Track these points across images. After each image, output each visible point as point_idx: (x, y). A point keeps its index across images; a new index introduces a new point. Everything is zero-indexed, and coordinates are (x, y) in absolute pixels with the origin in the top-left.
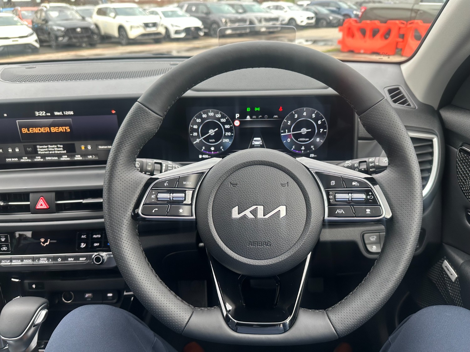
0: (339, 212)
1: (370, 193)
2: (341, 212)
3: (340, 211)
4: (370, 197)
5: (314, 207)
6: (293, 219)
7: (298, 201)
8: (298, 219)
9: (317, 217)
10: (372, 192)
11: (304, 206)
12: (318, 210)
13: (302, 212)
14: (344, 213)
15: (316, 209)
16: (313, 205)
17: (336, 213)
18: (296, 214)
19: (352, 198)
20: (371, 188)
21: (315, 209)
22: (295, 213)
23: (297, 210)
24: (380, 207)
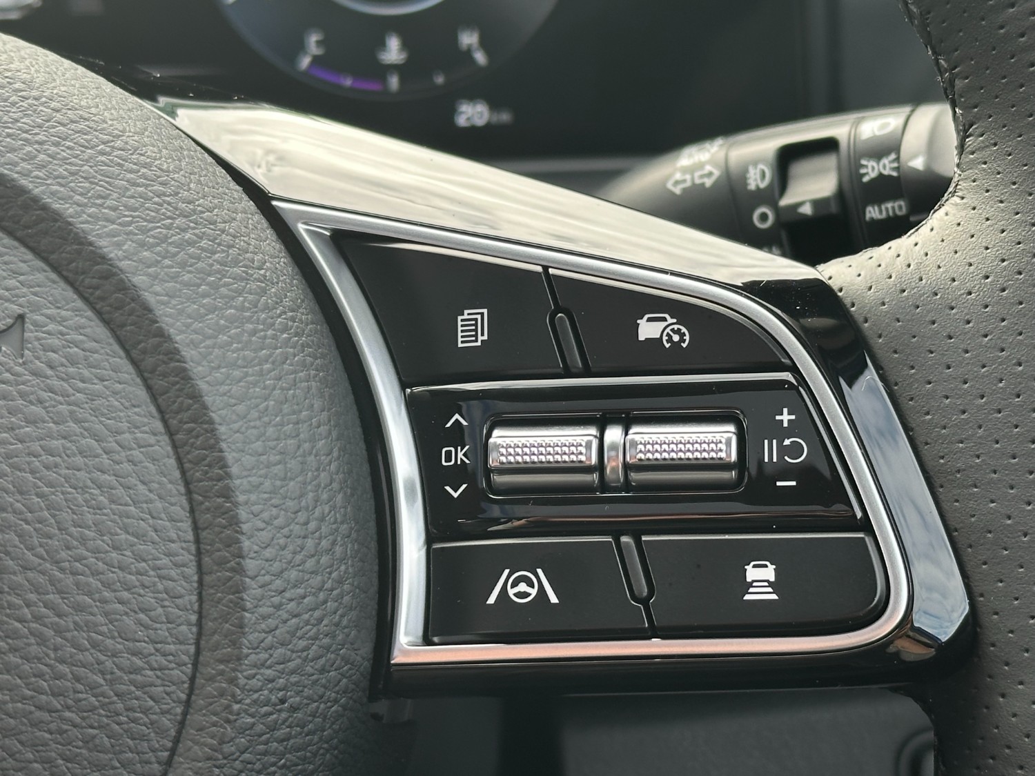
0: (511, 592)
1: (786, 417)
2: (534, 592)
3: (522, 587)
4: (782, 450)
5: (268, 553)
6: (63, 668)
7: (120, 492)
8: (109, 664)
9: (302, 643)
10: (799, 408)
11: (174, 546)
12: (316, 581)
13: (149, 599)
14: (554, 599)
15: (293, 574)
16: (265, 536)
17: (491, 600)
18: (90, 627)
19: (627, 467)
20: (794, 369)
21: (277, 566)
22: (79, 608)
23: (107, 585)
24: (869, 541)
